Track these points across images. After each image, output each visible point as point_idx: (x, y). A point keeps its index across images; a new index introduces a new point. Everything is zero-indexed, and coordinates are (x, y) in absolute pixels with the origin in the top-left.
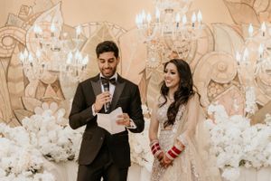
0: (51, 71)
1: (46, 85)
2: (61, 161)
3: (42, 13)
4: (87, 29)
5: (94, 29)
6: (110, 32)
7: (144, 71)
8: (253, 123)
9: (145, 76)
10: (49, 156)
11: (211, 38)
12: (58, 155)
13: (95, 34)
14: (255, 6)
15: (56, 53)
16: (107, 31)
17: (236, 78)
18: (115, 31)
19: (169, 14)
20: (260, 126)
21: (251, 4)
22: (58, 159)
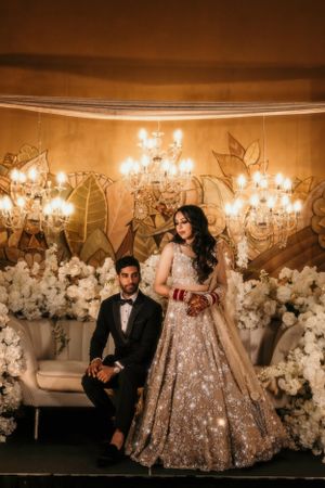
0: (32, 221)
1: (29, 236)
2: (33, 320)
3: (28, 161)
4: (73, 179)
5: (80, 178)
6: (97, 183)
7: (131, 223)
8: (246, 279)
9: (131, 228)
10: (20, 313)
11: (200, 190)
12: (30, 313)
13: (81, 185)
14: (245, 158)
15: (37, 201)
16: (94, 181)
17: (225, 232)
18: (103, 181)
19: (157, 163)
20: (254, 282)
21: (241, 157)
22: (30, 316)
